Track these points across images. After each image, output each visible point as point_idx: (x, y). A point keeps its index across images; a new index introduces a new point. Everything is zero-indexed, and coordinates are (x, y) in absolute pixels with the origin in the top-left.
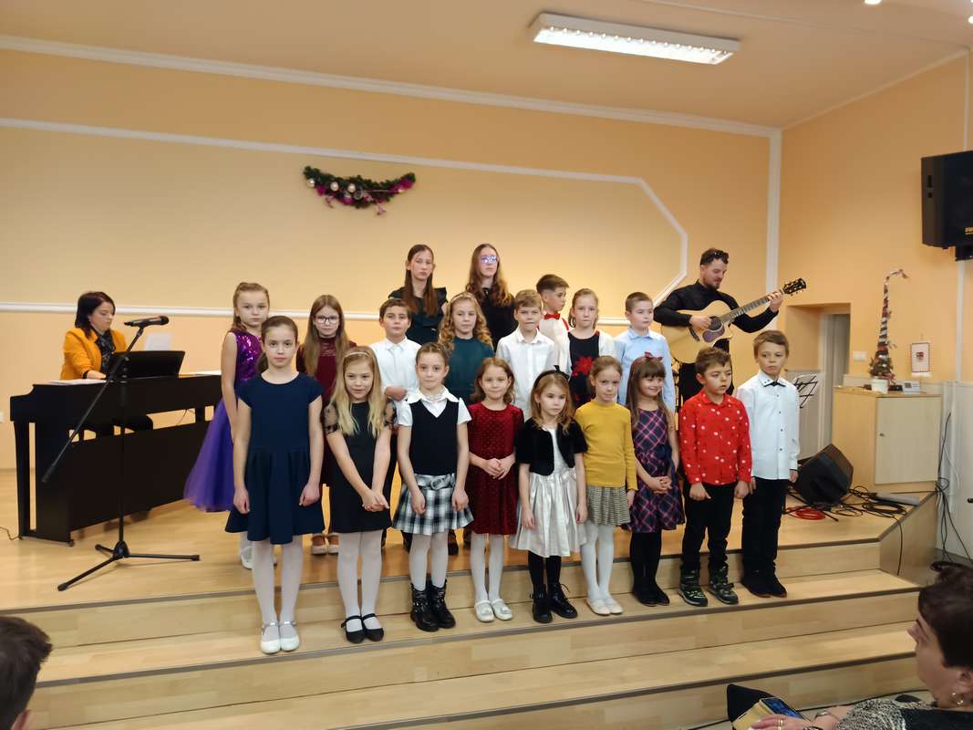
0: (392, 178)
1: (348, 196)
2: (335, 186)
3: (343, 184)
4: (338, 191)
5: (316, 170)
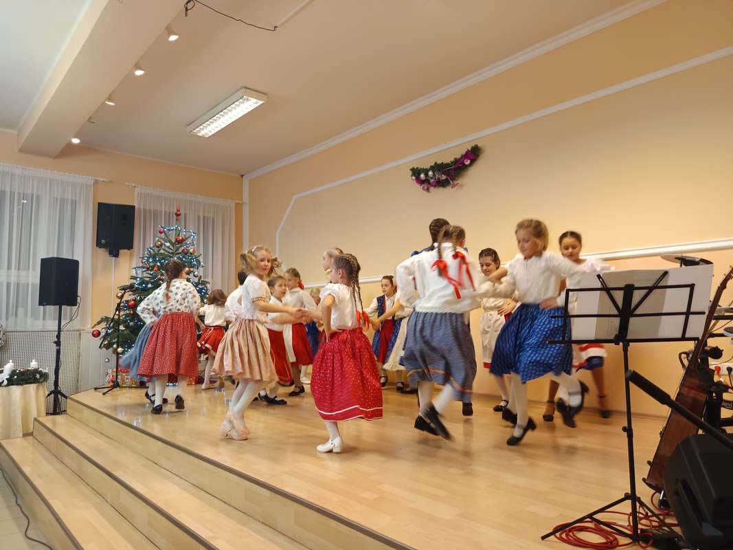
0: (458, 156)
1: (432, 181)
2: (422, 176)
3: (426, 171)
4: (426, 180)
5: (417, 168)
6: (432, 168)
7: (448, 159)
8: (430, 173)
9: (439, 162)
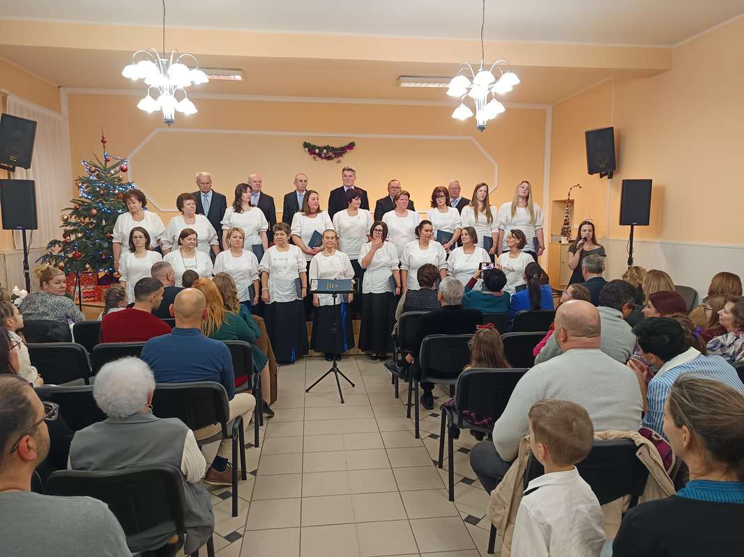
0: (343, 145)
1: (323, 155)
2: (317, 151)
3: (321, 149)
4: (319, 153)
5: (309, 143)
6: (325, 148)
7: (337, 145)
8: (325, 151)
9: (331, 146)
